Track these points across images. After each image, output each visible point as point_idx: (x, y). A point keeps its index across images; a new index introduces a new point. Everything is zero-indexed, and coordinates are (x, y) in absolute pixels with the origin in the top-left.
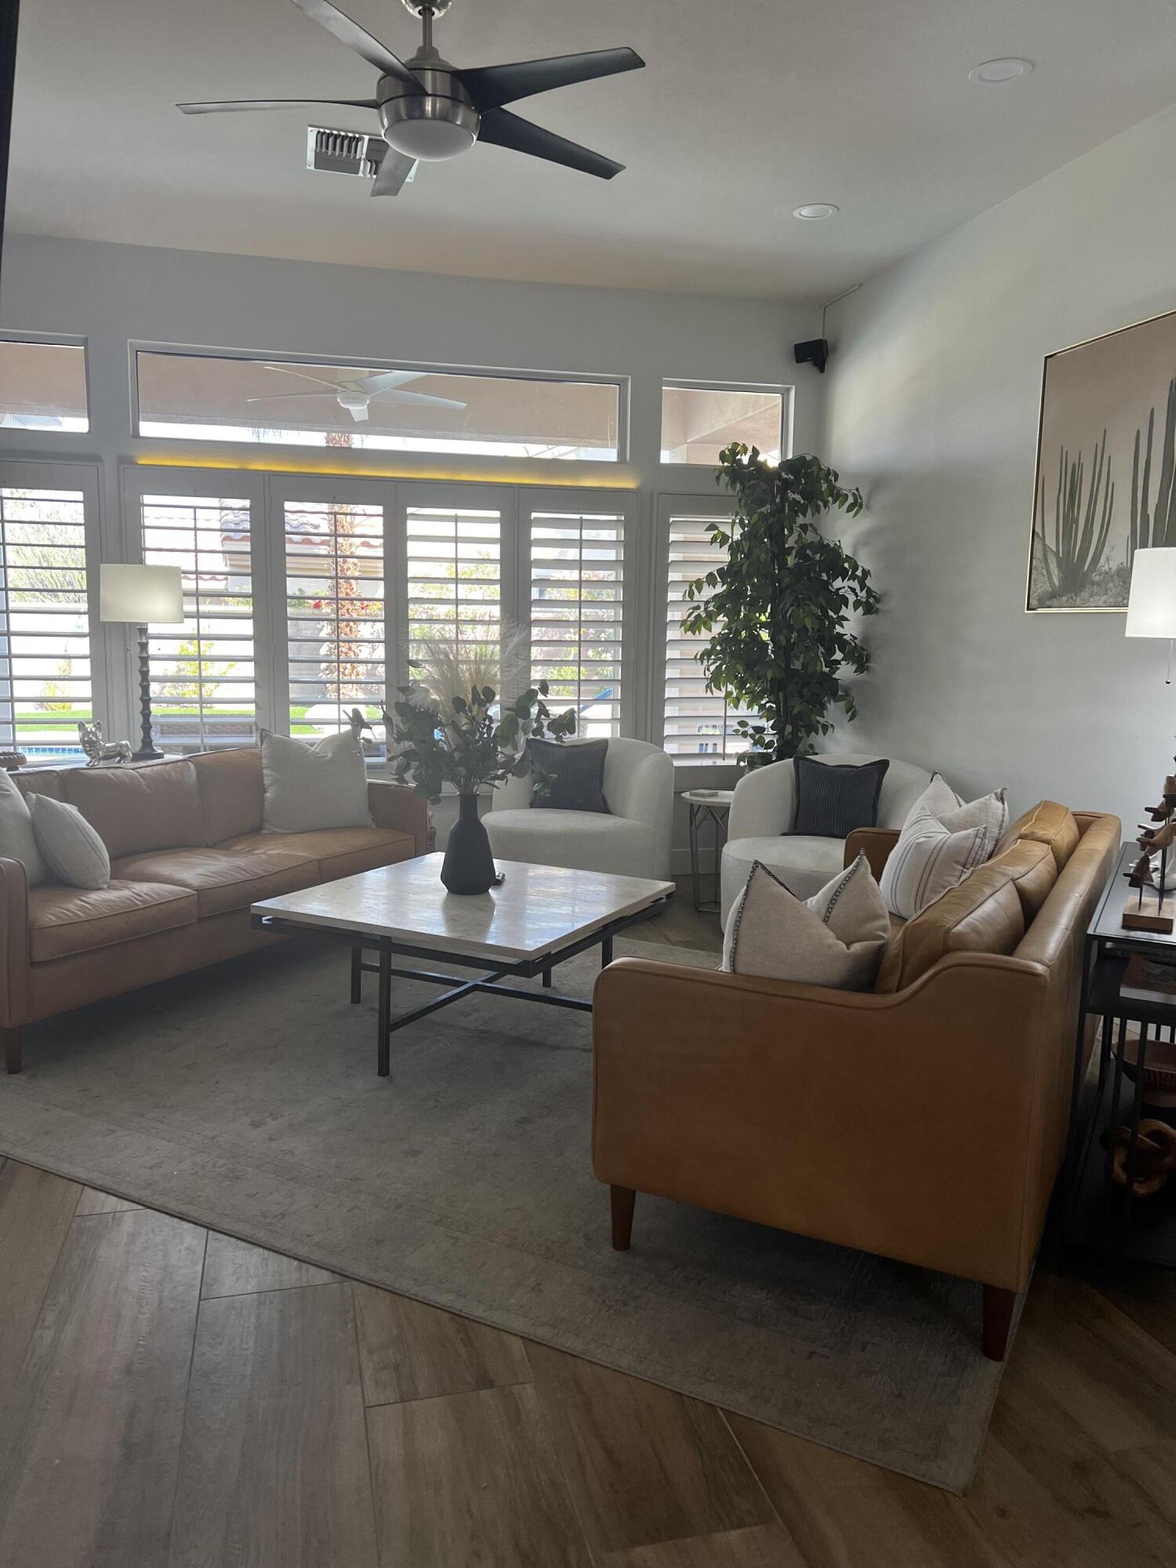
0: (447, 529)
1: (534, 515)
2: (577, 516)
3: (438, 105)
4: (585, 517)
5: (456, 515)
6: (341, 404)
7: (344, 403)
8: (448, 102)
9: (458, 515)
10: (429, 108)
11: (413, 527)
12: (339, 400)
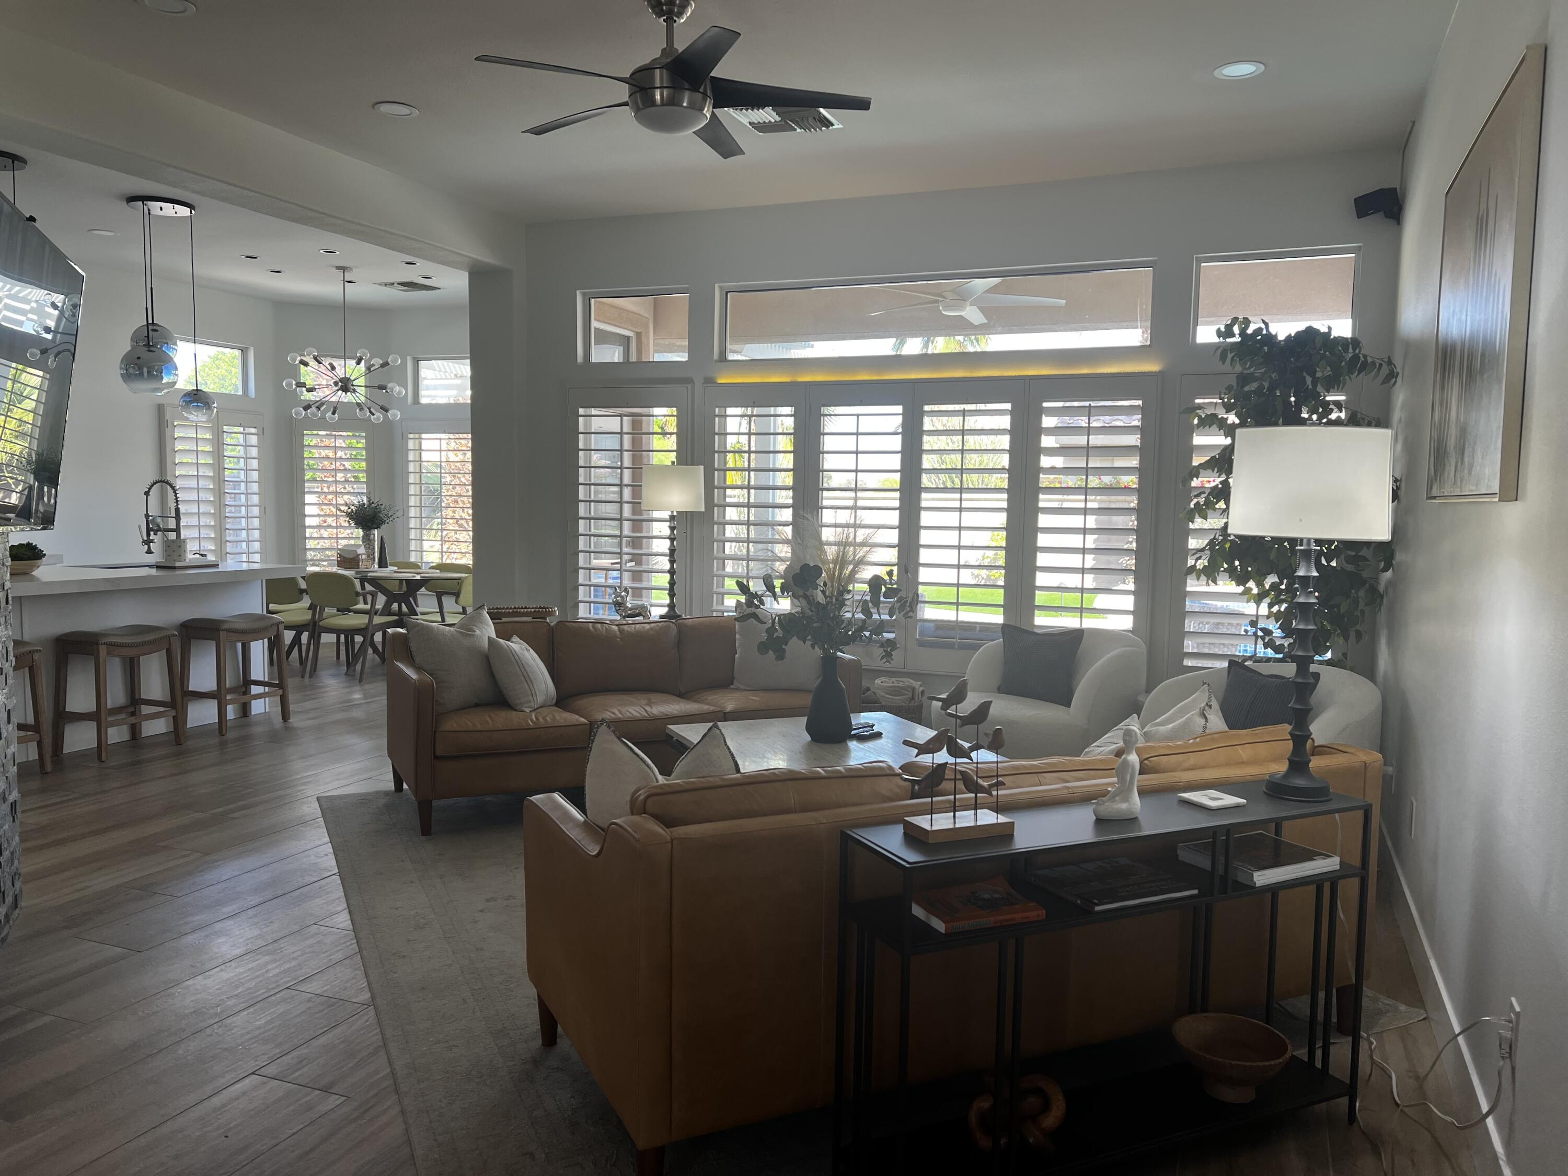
0: (955, 422)
1: (1045, 405)
2: (1087, 404)
3: (665, 93)
4: (1093, 404)
5: (964, 409)
6: (943, 312)
7: (944, 311)
8: (671, 90)
9: (966, 409)
10: (658, 97)
11: (928, 423)
12: (941, 308)
